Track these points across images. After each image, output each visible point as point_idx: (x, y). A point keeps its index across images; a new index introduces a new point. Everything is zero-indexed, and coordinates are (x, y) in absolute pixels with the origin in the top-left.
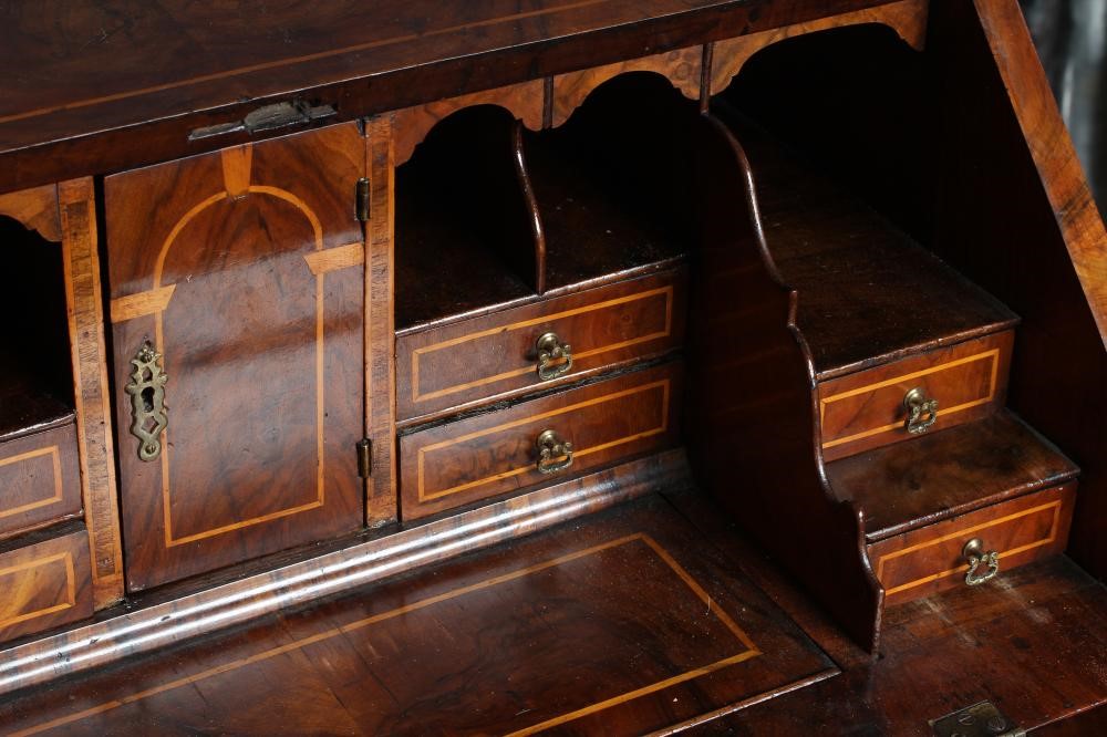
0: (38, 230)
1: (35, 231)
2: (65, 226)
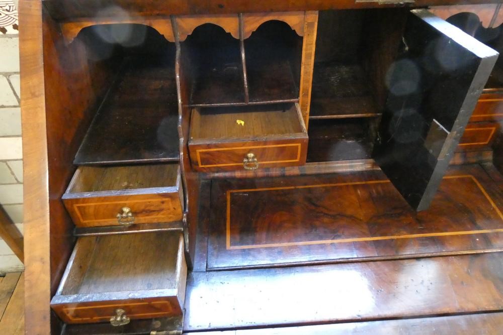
0: (296, 30)
1: (294, 30)
2: (305, 30)
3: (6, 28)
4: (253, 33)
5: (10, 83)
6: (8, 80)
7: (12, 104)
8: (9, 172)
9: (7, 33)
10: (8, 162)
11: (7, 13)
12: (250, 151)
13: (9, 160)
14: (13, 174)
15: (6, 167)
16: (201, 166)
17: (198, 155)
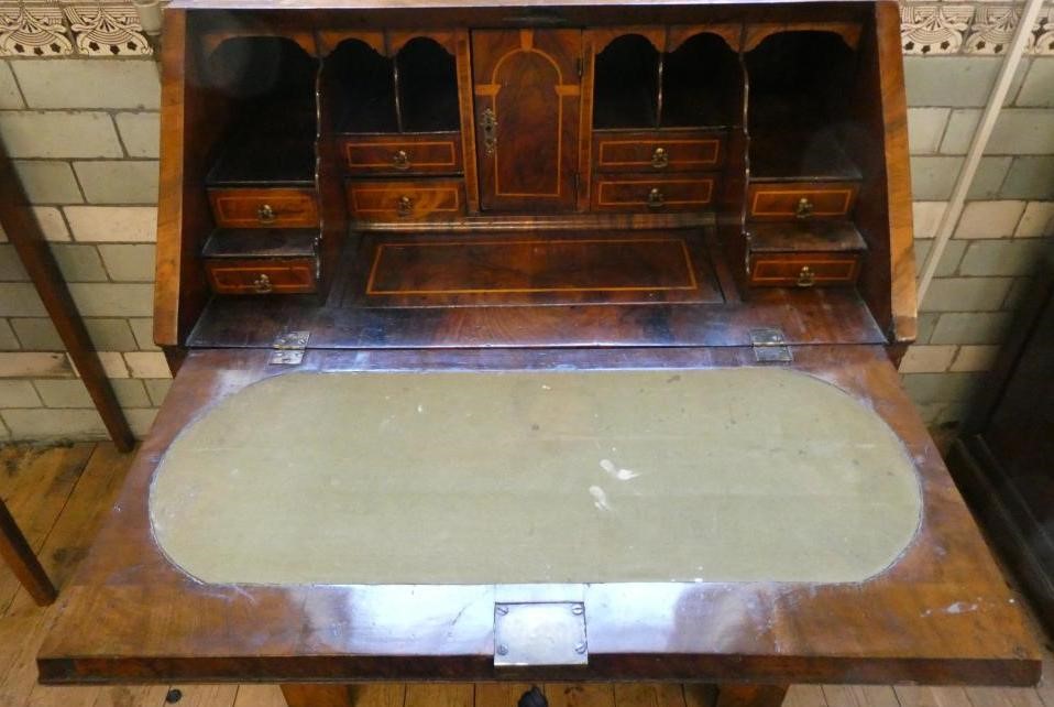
0: (446, 48)
2: (457, 49)
3: (119, 46)
4: (401, 50)
5: (115, 125)
6: (113, 120)
7: (114, 156)
8: (99, 261)
9: (120, 53)
10: (100, 247)
11: (121, 26)
12: (401, 148)
13: (101, 243)
14: (103, 265)
15: (96, 253)
16: (352, 165)
17: (348, 152)
